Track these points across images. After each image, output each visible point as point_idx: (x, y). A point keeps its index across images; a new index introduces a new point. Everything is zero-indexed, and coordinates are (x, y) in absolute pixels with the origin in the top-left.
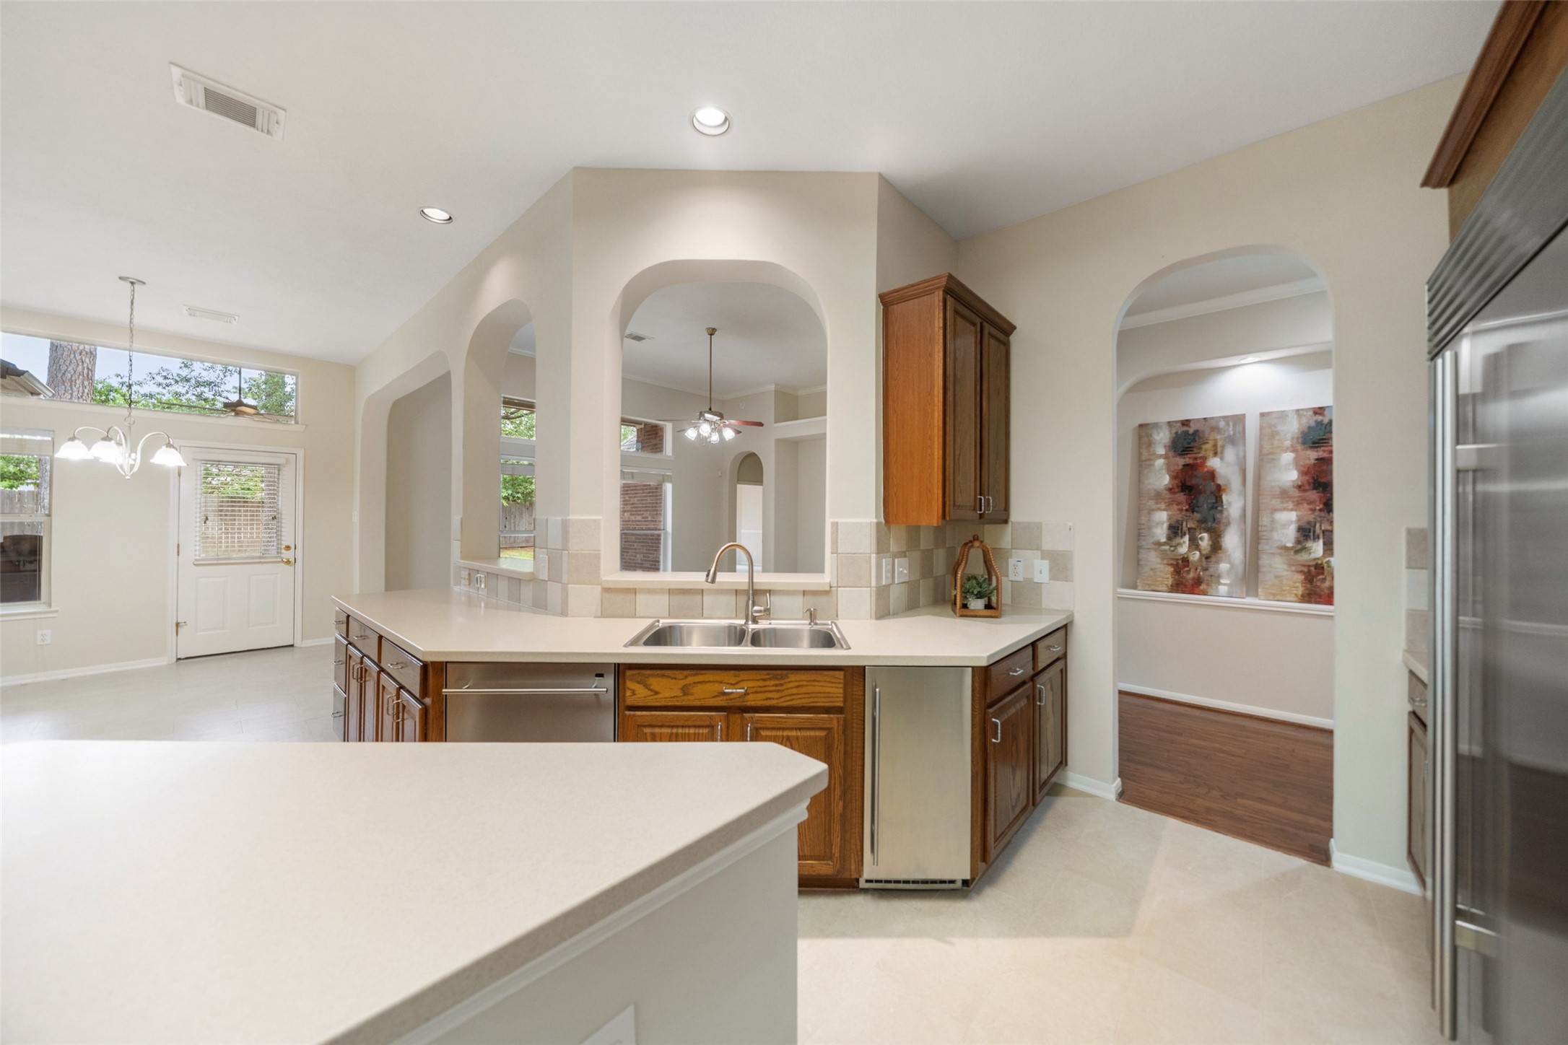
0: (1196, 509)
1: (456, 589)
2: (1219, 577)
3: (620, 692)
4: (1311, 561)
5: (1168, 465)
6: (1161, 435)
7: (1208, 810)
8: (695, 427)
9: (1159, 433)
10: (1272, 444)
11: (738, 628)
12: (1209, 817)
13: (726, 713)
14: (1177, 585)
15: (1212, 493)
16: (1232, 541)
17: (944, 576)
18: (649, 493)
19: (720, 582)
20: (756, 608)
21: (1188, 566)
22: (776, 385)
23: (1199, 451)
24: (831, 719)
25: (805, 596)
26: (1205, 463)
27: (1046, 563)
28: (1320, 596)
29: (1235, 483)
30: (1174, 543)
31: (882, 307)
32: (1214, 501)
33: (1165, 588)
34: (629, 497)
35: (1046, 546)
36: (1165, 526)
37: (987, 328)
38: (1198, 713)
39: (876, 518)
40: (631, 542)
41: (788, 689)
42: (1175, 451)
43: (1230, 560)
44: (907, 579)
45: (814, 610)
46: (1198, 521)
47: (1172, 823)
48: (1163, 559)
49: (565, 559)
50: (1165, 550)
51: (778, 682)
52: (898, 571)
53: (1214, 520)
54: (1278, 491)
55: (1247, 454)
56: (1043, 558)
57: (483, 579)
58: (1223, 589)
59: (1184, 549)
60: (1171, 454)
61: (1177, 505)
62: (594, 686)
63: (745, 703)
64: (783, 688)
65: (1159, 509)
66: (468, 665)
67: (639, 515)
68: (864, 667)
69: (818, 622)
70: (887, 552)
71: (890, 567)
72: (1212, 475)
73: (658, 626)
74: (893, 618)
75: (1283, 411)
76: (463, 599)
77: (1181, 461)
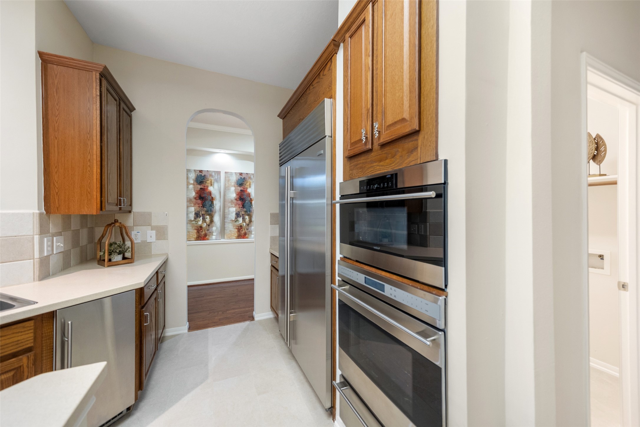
0: (205, 206)
2: (213, 233)
4: (239, 224)
5: (194, 188)
6: (192, 175)
7: (220, 320)
9: (190, 175)
10: (228, 183)
12: (220, 322)
14: (198, 237)
15: (210, 200)
16: (217, 218)
17: (87, 245)
21: (202, 229)
23: (206, 183)
24: (20, 360)
26: (208, 188)
27: (154, 232)
28: (241, 236)
29: (217, 197)
30: (197, 220)
31: (40, 61)
32: (211, 203)
33: (194, 239)
35: (154, 223)
36: (193, 213)
37: (122, 105)
38: (207, 287)
39: (39, 209)
42: (197, 182)
43: (216, 226)
44: (62, 250)
46: (206, 211)
47: (210, 329)
48: (192, 227)
50: (193, 223)
52: (56, 245)
53: (211, 211)
54: (230, 200)
55: (221, 187)
56: (152, 230)
58: (214, 237)
59: (200, 223)
60: (195, 183)
61: (198, 204)
65: (191, 206)
70: (47, 233)
71: (50, 243)
72: (210, 193)
74: (52, 278)
75: (232, 172)
77: (199, 187)
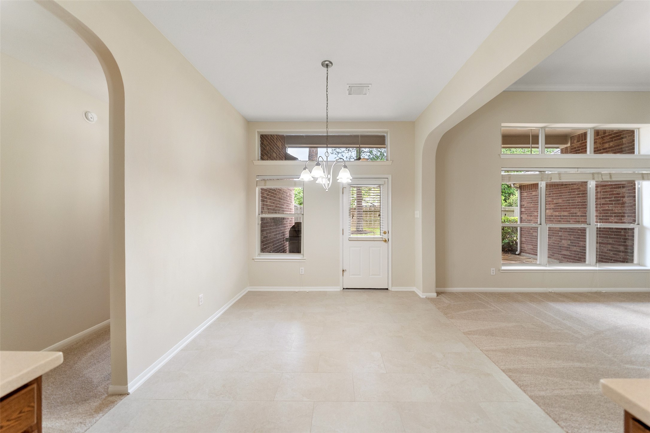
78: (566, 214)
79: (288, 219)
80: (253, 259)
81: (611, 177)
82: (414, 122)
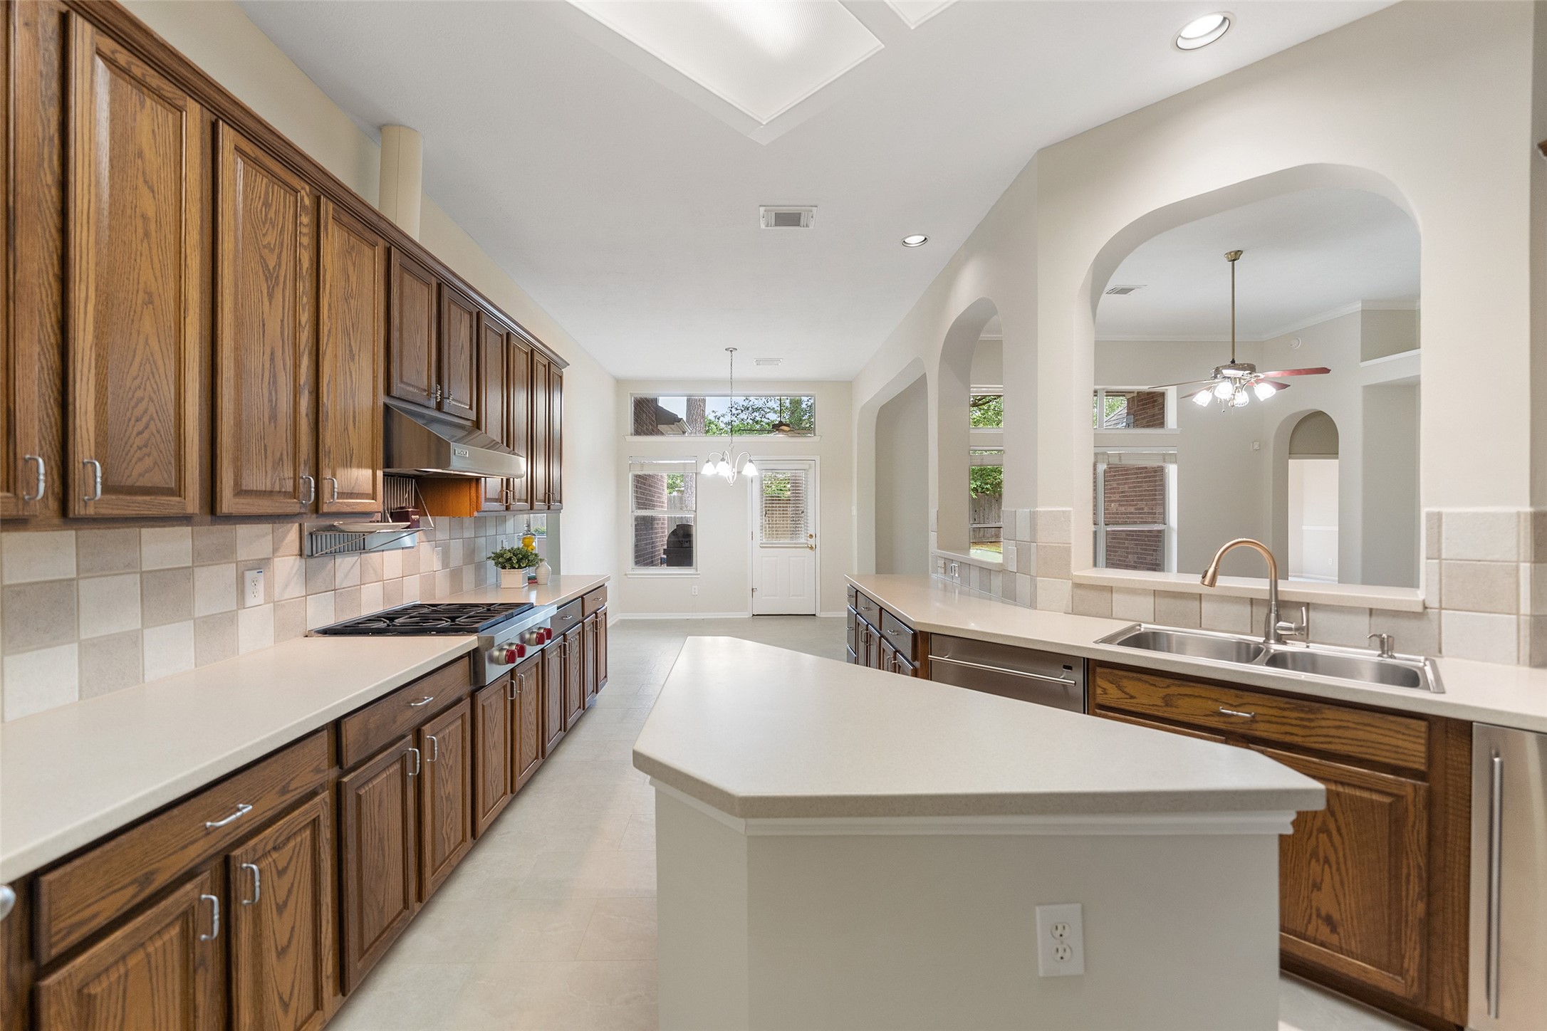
1: (934, 576)
3: (1090, 688)
8: (1208, 389)
11: (1252, 646)
13: (1224, 738)
18: (1145, 477)
19: (1218, 586)
20: (1281, 624)
22: (1364, 302)
24: (1402, 784)
25: (1374, 618)
34: (1118, 484)
40: (1121, 539)
41: (1322, 727)
45: (1388, 637)
49: (1033, 550)
51: (1302, 715)
57: (957, 569)
62: (1062, 677)
63: (1252, 732)
64: (1313, 724)
66: (947, 638)
67: (1130, 505)
68: (1471, 723)
69: (1396, 655)
73: (1140, 630)
76: (940, 585)
78: (1132, 509)
79: (659, 519)
80: (626, 575)
81: (1120, 459)
82: (851, 382)
